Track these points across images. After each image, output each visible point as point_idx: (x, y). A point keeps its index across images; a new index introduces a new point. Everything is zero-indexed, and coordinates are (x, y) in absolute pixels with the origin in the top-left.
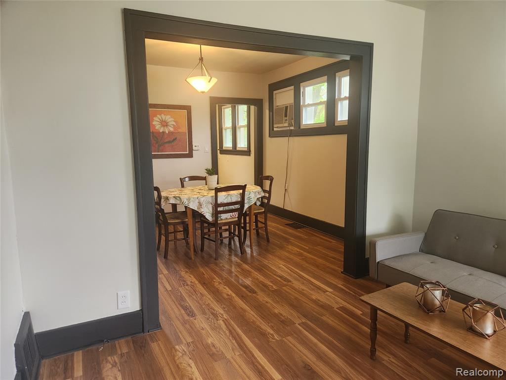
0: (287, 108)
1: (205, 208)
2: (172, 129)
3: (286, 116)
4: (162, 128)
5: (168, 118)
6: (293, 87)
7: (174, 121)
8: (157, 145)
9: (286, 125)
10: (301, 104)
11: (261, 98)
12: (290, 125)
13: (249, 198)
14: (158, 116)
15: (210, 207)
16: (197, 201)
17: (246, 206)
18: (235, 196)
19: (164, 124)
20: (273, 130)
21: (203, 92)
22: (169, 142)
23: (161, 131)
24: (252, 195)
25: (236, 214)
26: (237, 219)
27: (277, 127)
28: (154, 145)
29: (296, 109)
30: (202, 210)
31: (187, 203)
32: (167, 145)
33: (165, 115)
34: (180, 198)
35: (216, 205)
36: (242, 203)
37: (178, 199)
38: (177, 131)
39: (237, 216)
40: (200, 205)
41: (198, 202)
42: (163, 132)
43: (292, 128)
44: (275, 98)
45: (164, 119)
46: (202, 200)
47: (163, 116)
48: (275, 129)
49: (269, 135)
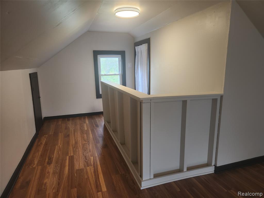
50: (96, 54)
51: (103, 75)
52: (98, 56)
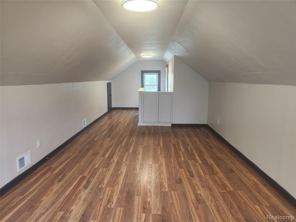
50: (143, 72)
51: (146, 85)
52: (144, 74)
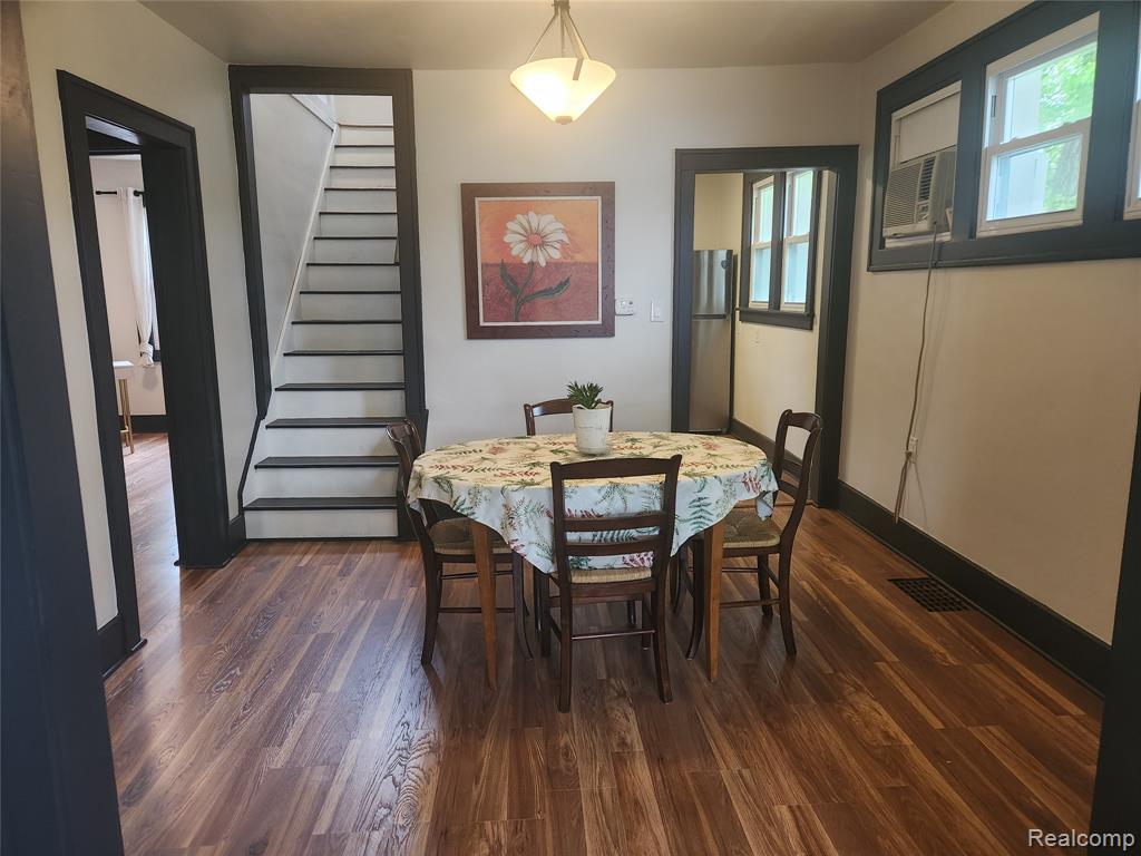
0: (930, 163)
1: (525, 528)
2: (556, 255)
3: (924, 196)
4: (530, 252)
5: (549, 224)
6: (957, 86)
7: (564, 231)
8: (514, 300)
9: (923, 226)
10: (986, 143)
11: (854, 143)
12: (937, 227)
13: (700, 504)
14: (520, 217)
15: (545, 525)
16: (501, 500)
17: (684, 532)
18: (640, 493)
19: (536, 240)
20: (882, 245)
21: (564, 121)
22: (546, 292)
23: (526, 261)
24: (714, 493)
25: (647, 559)
26: (648, 574)
27: (895, 236)
28: (506, 300)
29: (967, 164)
30: (514, 535)
31: (467, 505)
32: (540, 301)
33: (537, 213)
34: (450, 486)
35: (562, 522)
36: (665, 518)
37: (446, 486)
38: (569, 260)
39: (648, 564)
40: (510, 516)
41: (505, 506)
42: (532, 264)
43: (946, 237)
44: (898, 137)
45: (534, 225)
46: (516, 497)
47: (532, 215)
48: (890, 244)
49: (870, 264)
